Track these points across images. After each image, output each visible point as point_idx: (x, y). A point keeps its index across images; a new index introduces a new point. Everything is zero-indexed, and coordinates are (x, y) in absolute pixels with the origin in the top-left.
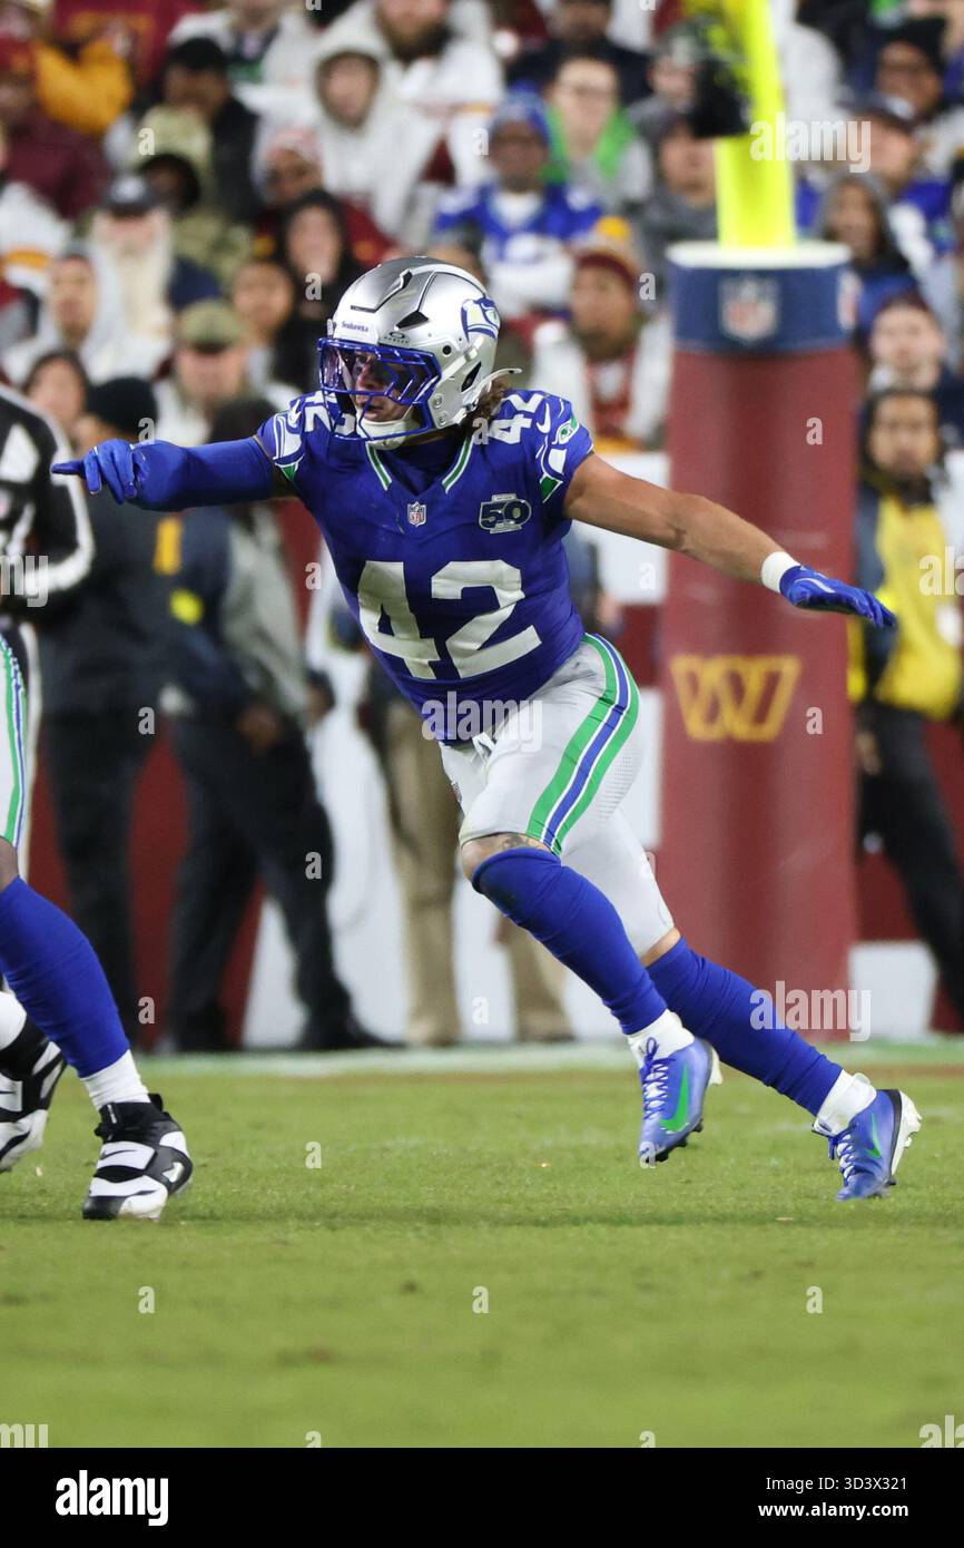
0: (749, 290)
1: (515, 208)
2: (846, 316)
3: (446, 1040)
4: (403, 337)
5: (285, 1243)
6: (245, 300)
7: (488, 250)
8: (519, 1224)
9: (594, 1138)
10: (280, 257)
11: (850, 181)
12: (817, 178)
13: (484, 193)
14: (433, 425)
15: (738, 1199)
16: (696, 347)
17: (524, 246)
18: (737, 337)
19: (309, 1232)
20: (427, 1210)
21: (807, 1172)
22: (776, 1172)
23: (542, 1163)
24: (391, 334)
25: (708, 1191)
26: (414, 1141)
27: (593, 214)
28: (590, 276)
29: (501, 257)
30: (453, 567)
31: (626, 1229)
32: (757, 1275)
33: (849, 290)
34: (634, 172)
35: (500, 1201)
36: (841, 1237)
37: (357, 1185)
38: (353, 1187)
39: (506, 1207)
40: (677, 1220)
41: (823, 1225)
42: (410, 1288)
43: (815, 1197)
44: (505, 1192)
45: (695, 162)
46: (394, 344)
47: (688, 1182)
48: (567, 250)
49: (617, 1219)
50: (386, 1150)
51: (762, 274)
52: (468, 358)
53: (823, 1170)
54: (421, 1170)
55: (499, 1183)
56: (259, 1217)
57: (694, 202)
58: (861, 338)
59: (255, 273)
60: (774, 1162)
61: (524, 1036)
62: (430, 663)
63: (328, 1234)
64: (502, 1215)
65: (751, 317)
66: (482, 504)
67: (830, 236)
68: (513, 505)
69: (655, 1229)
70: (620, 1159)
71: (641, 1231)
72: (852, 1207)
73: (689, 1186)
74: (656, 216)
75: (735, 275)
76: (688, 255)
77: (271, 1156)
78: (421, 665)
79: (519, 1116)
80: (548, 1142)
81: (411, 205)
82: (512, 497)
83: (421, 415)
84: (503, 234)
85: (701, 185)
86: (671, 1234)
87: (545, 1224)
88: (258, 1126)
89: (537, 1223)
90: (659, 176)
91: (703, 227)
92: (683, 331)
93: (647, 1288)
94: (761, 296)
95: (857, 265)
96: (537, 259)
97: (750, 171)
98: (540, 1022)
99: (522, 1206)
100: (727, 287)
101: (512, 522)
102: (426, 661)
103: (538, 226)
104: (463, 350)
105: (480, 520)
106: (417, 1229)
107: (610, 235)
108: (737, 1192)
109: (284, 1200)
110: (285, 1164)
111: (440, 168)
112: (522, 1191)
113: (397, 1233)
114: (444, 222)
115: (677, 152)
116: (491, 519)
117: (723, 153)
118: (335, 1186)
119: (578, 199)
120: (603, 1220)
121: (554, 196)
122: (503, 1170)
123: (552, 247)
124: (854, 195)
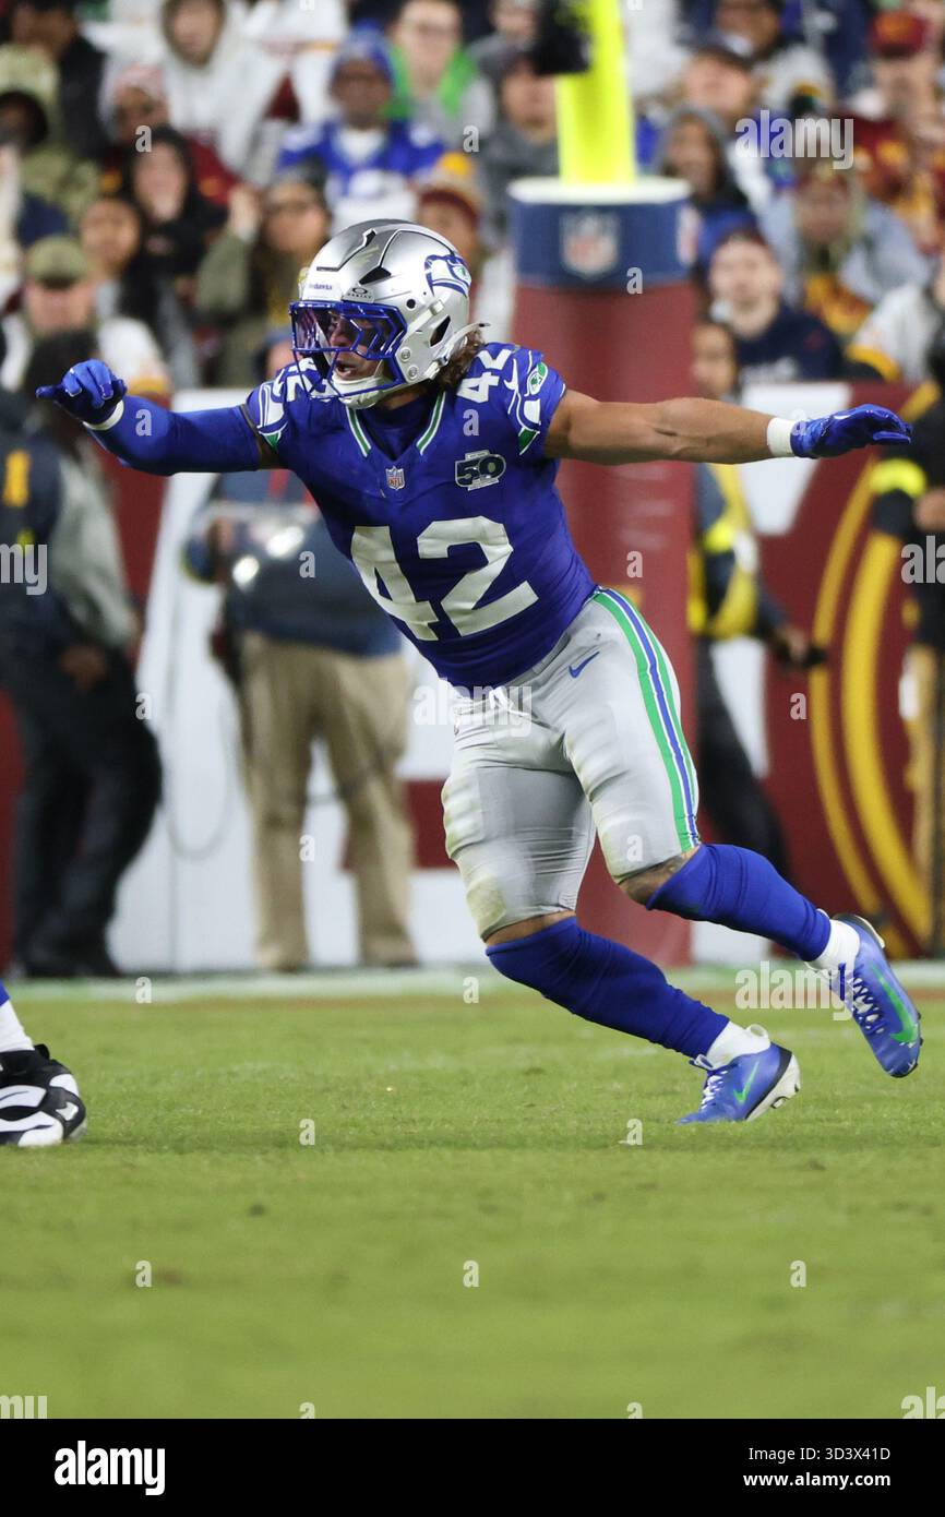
0: (590, 225)
1: (359, 144)
2: (686, 251)
3: (295, 965)
4: (366, 292)
5: (132, 1166)
6: (92, 236)
7: (332, 186)
8: (364, 1147)
9: (438, 1062)
10: (127, 193)
11: (688, 117)
12: (657, 114)
13: (329, 130)
14: (403, 380)
15: (580, 1121)
16: (538, 281)
17: (367, 182)
18: (578, 273)
19: (156, 1155)
20: (274, 1132)
21: (649, 1095)
22: (618, 1096)
23: (387, 1086)
24: (354, 290)
25: (551, 1113)
26: (260, 1066)
27: (436, 151)
28: (433, 212)
29: (345, 192)
30: (435, 526)
31: (470, 1153)
32: (600, 1197)
33: (689, 225)
34: (475, 110)
35: (345, 1125)
36: (684, 1159)
37: (204, 1110)
38: (200, 1112)
39: (353, 1131)
40: (521, 1143)
41: (665, 1148)
42: (257, 1210)
43: (658, 1121)
44: (350, 1116)
45: (535, 98)
46: (357, 299)
47: (532, 1105)
48: (410, 186)
49: (460, 1142)
50: (232, 1074)
51: (602, 210)
52: (434, 312)
53: (665, 1093)
54: (268, 1094)
55: (344, 1107)
56: (107, 1141)
57: (536, 137)
58: (701, 272)
59: (101, 209)
60: (617, 1086)
61: (368, 960)
62: (429, 624)
63: (177, 1157)
64: (347, 1139)
65: (592, 252)
66: (457, 463)
67: (670, 171)
68: (487, 460)
69: (499, 1152)
70: (465, 1083)
71: (486, 1154)
72: (694, 1130)
73: (532, 1109)
74: (497, 152)
75: (576, 210)
76: (530, 191)
77: (120, 1081)
78: (422, 627)
79: (365, 1041)
80: (393, 1067)
81: (255, 142)
82: (485, 453)
83: (391, 371)
84: (347, 171)
85: (542, 120)
86: (516, 1158)
87: (390, 1148)
88: (107, 1051)
89: (382, 1146)
90: (501, 113)
91: (544, 162)
92: (525, 266)
93: (490, 1210)
94: (602, 231)
95: (696, 200)
96: (380, 195)
97: (591, 108)
98: (384, 948)
99: (368, 1128)
100: (568, 223)
101: (488, 477)
102: (425, 623)
103: (382, 162)
104: (428, 306)
105: (457, 479)
106: (264, 1153)
107: (451, 172)
108: (580, 1115)
109: (133, 1124)
110: (134, 1088)
111: (285, 105)
112: (368, 1114)
113: (244, 1156)
114: (288, 159)
115: (519, 90)
116: (467, 476)
117: (564, 91)
118: (183, 1110)
119: (421, 135)
120: (448, 1143)
121: (397, 132)
122: (349, 1094)
123: (395, 182)
124: (693, 131)
